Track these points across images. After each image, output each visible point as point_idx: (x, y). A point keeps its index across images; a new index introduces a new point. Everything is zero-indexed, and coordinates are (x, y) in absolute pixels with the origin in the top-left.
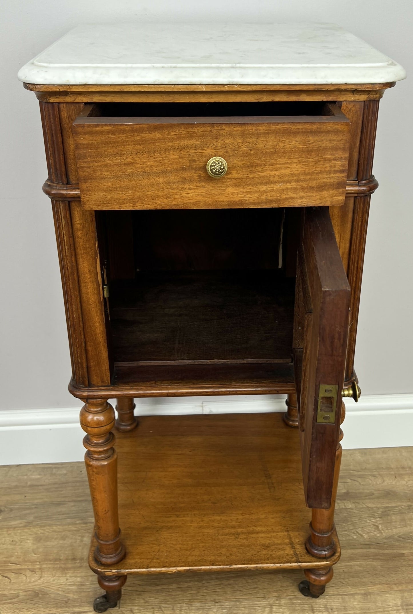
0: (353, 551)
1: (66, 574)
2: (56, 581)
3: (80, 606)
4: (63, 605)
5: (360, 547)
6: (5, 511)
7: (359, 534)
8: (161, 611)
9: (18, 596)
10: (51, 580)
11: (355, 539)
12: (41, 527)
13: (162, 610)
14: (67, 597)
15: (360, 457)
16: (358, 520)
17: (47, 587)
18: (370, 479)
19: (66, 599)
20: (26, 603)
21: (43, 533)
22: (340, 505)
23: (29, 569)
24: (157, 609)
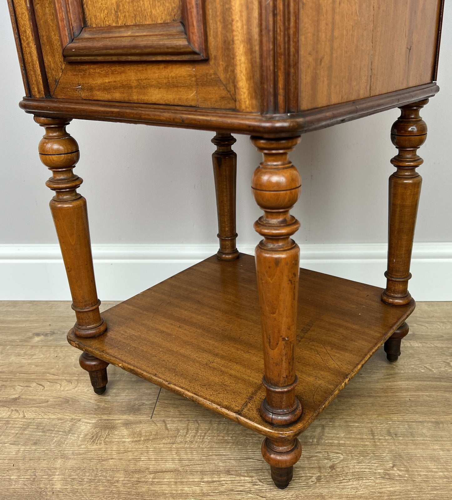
0: (420, 383)
3: (110, 414)
4: (91, 412)
5: (429, 379)
7: (428, 368)
8: (197, 424)
9: (48, 401)
10: (86, 390)
11: (423, 372)
13: (198, 423)
14: (98, 405)
15: (426, 308)
16: (426, 357)
18: (438, 325)
19: (96, 407)
20: (54, 408)
22: (405, 343)
23: (66, 380)
24: (192, 422)
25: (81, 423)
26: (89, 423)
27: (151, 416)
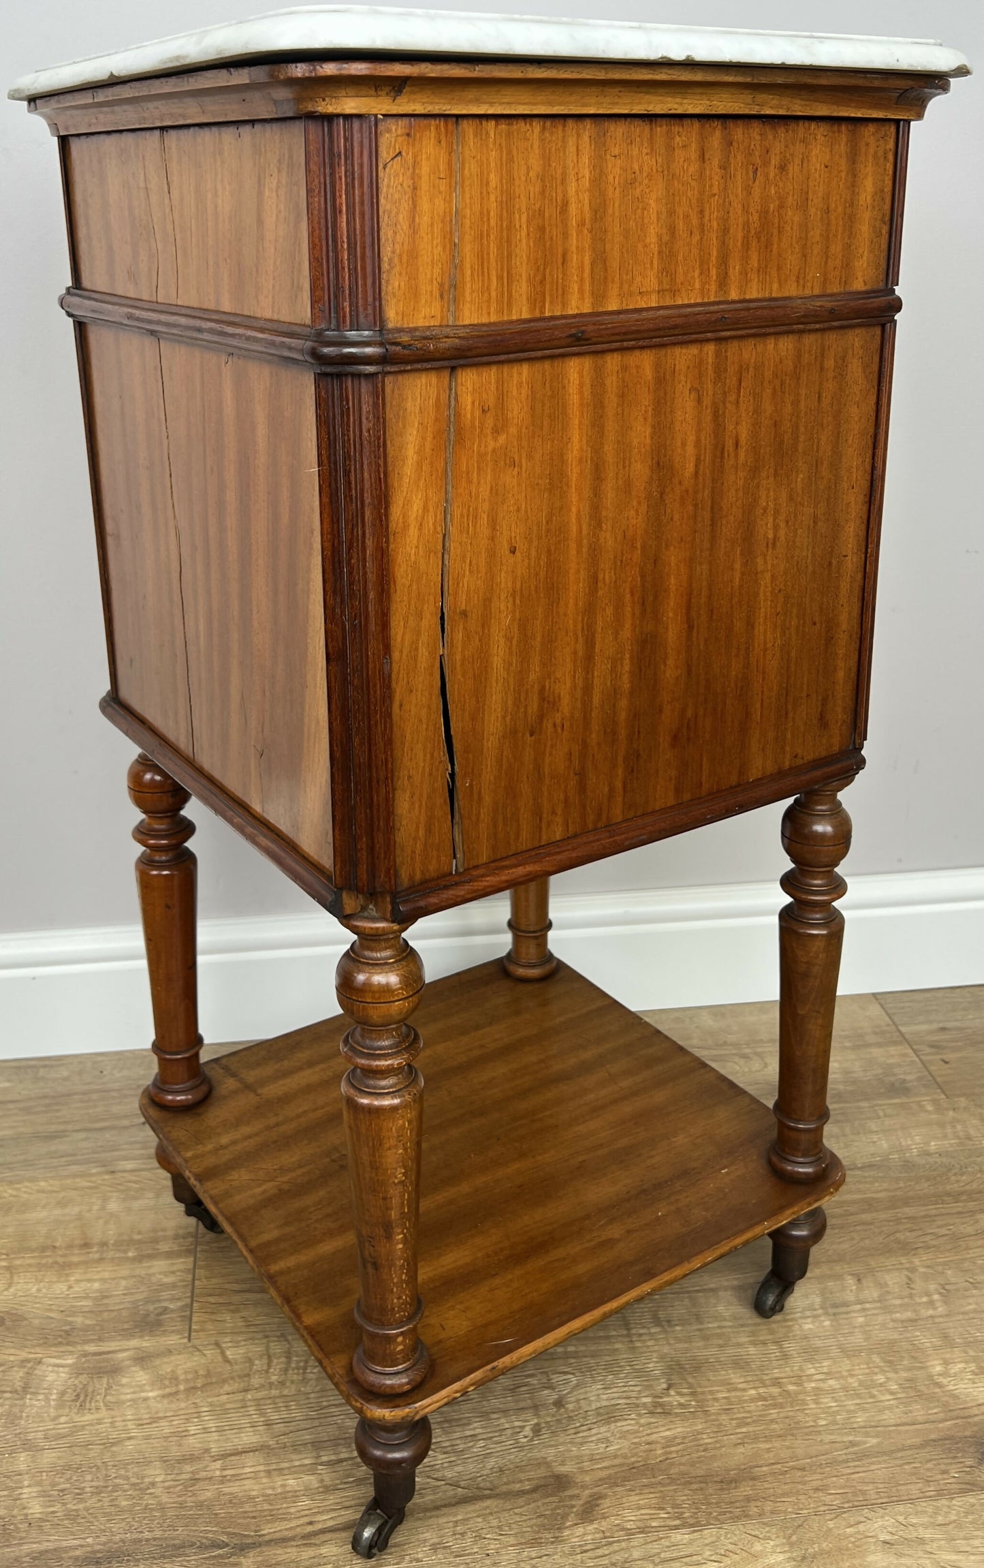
1: (67, 1275)
2: (44, 1290)
3: (100, 1339)
4: (60, 1340)
8: (286, 1343)
10: (34, 1290)
12: (11, 1183)
13: (287, 1340)
14: (70, 1323)
15: (710, 1022)
17: (23, 1305)
18: (735, 1063)
19: (67, 1328)
21: (15, 1196)
24: (275, 1339)
25: (44, 1368)
26: (62, 1366)
27: (186, 1335)
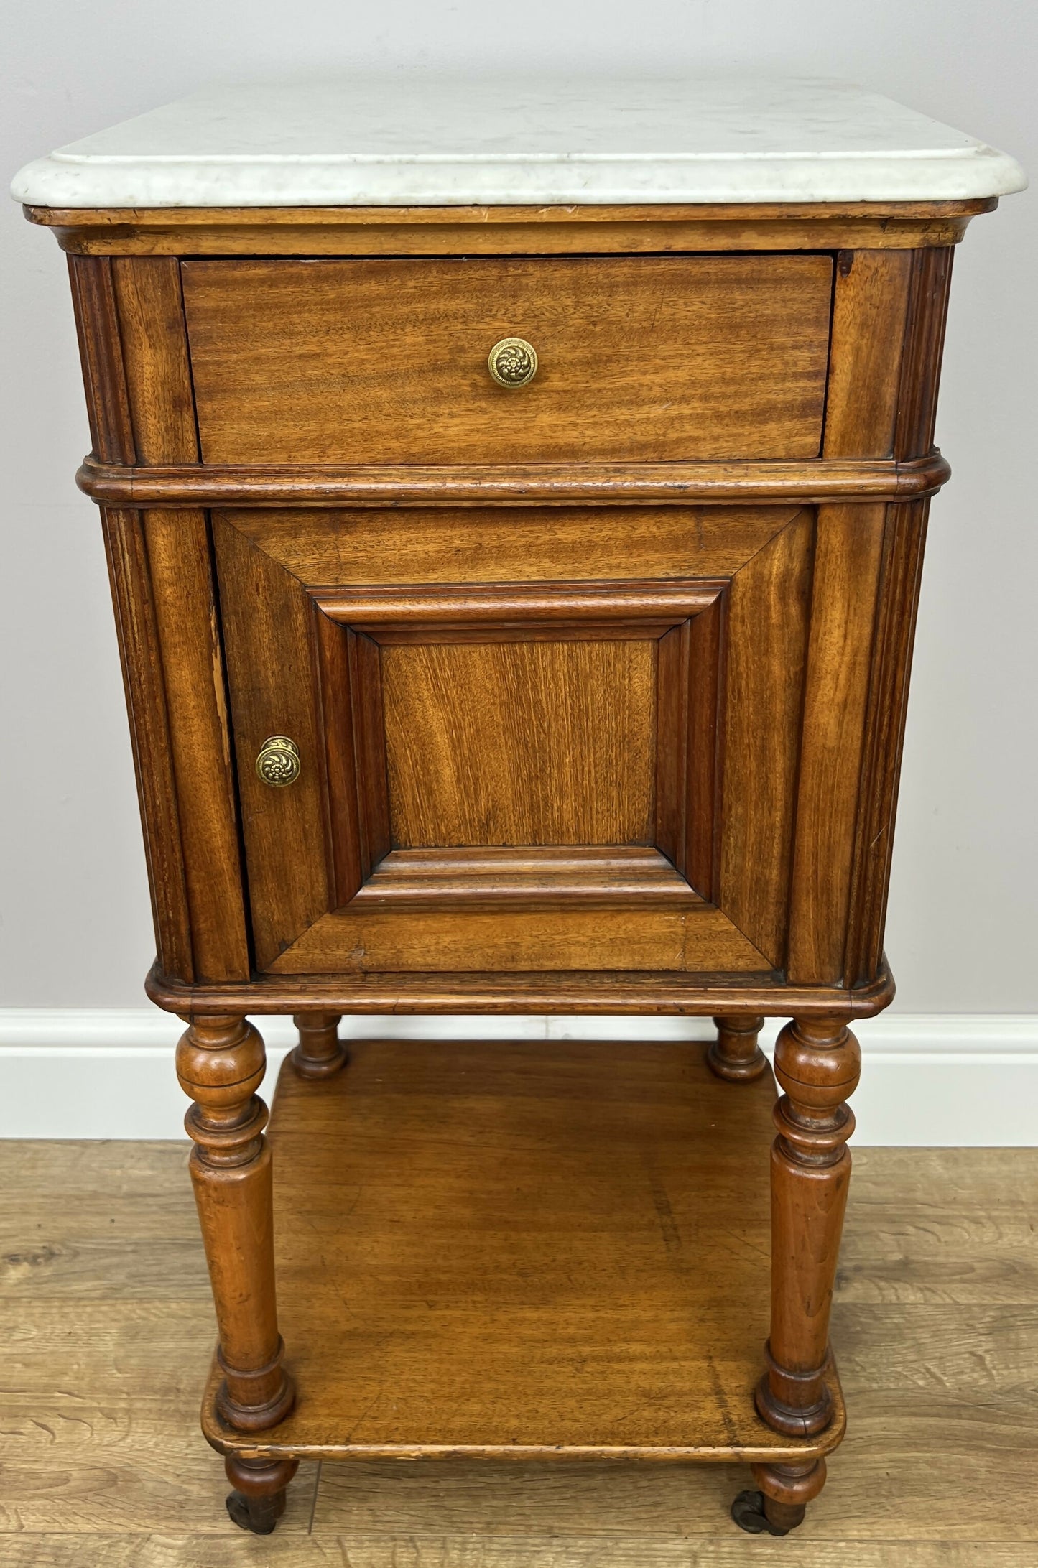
0: (914, 1420)
1: (188, 1428)
2: (162, 1446)
4: (172, 1512)
5: (934, 1410)
6: (60, 1255)
7: (933, 1375)
8: (414, 1550)
9: (67, 1480)
10: (151, 1444)
11: (921, 1388)
12: (141, 1300)
13: (415, 1547)
14: (185, 1492)
15: (940, 1170)
16: (931, 1337)
17: (137, 1462)
18: (964, 1229)
19: (180, 1498)
20: (85, 1500)
21: (144, 1319)
22: (885, 1292)
23: (101, 1410)
24: (403, 1543)
25: (152, 1546)
26: (172, 1548)
27: (307, 1525)
